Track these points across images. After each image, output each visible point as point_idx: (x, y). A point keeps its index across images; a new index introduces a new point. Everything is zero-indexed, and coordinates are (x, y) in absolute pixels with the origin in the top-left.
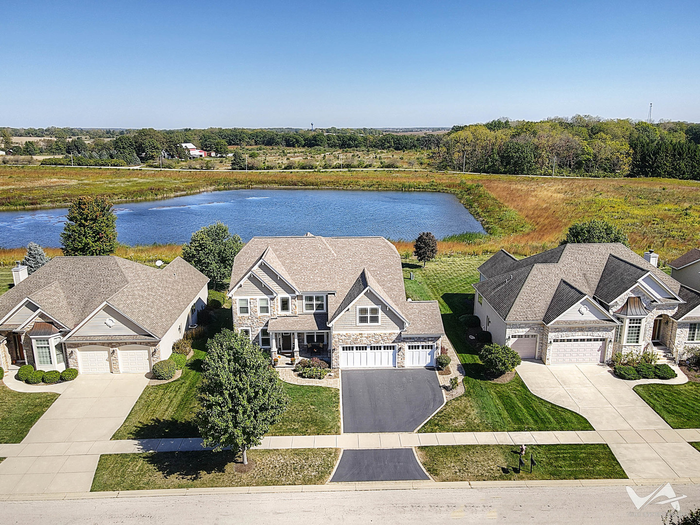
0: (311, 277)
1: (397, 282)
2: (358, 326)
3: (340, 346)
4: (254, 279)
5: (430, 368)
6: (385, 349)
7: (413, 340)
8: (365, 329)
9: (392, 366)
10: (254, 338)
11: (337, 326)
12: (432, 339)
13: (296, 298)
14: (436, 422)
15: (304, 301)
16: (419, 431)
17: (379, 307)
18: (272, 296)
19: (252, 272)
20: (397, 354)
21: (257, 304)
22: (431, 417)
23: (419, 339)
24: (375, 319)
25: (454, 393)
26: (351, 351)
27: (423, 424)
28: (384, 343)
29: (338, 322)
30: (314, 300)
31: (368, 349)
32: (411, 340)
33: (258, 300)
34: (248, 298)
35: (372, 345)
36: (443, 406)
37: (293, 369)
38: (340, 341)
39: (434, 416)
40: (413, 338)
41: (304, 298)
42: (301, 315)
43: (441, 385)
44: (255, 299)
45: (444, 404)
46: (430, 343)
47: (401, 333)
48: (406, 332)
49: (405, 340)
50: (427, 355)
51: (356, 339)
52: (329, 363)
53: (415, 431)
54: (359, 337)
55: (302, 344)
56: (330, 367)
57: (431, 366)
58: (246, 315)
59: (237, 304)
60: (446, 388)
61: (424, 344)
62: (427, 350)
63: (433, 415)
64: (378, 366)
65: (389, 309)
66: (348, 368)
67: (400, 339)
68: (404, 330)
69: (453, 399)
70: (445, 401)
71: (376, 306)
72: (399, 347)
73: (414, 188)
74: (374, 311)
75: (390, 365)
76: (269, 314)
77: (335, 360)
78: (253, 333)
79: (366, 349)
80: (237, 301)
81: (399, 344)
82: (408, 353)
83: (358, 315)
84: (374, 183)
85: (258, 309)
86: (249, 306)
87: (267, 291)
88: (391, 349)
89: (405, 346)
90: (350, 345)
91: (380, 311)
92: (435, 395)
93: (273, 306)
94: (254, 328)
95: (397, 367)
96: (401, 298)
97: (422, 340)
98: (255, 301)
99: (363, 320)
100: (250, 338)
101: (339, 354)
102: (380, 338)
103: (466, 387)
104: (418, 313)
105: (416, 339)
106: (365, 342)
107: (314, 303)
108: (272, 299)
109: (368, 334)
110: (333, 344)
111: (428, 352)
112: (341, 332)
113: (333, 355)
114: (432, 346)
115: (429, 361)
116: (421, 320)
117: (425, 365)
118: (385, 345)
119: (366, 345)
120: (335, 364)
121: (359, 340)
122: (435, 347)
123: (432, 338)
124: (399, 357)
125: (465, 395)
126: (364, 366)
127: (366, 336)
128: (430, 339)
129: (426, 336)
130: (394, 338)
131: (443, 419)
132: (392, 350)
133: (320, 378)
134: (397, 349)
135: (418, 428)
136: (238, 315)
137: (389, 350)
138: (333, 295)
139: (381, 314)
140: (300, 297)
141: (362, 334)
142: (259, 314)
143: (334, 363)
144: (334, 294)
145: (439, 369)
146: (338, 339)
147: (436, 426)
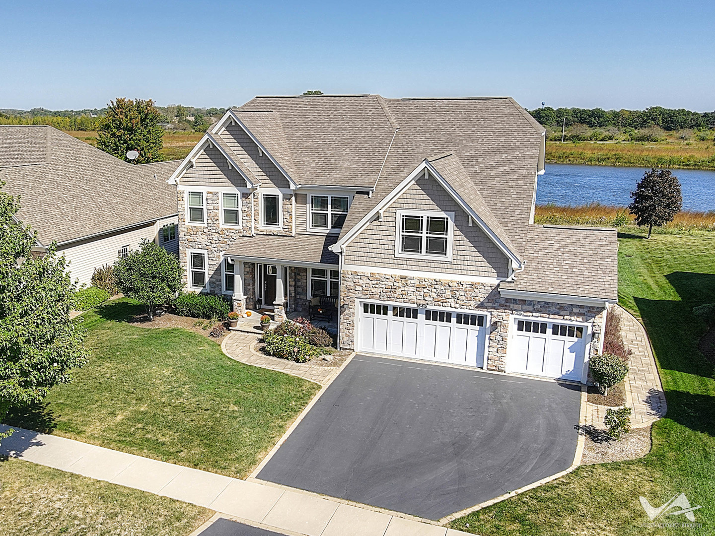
0: (333, 161)
1: (517, 180)
2: (399, 259)
3: (357, 301)
4: (213, 152)
5: (570, 384)
6: (459, 322)
7: (531, 308)
8: (414, 268)
9: (475, 365)
10: (212, 273)
11: (352, 253)
12: (582, 311)
13: (293, 198)
14: (520, 511)
15: (309, 206)
16: (454, 522)
17: (449, 217)
18: (245, 190)
19: (209, 135)
20: (487, 336)
21: (220, 205)
22: (513, 494)
23: (546, 307)
24: (438, 247)
25: (610, 451)
26: (382, 316)
27: (477, 508)
28: (458, 306)
29: (356, 245)
30: (329, 206)
31: (421, 316)
32: (525, 307)
33: (221, 196)
34: (204, 190)
35: (428, 307)
36: (564, 473)
37: (260, 337)
38: (358, 288)
39: (522, 494)
40: (531, 303)
41: (309, 199)
42: (301, 236)
43: (582, 424)
44: (216, 194)
45: (570, 470)
46: (576, 321)
47: (499, 285)
48: (512, 285)
49: (509, 304)
50: (567, 351)
51: (393, 289)
52: (334, 336)
53: (445, 521)
54: (400, 285)
55: (302, 297)
56: (335, 345)
57: (574, 382)
58: (198, 224)
59: (186, 202)
60: (593, 434)
61: (559, 321)
62: (567, 338)
63: (520, 491)
64: (441, 358)
65: (473, 222)
66: (373, 353)
67: (496, 300)
68: (509, 279)
69: (602, 465)
70: (577, 462)
71: (443, 215)
72: (494, 320)
73: (679, 165)
74: (438, 225)
75: (471, 362)
76: (239, 227)
77: (346, 331)
78: (211, 262)
79: (415, 317)
80: (186, 195)
81: (495, 312)
82: (516, 340)
83: (399, 233)
84: (609, 155)
85: (221, 216)
86: (205, 207)
87: (236, 177)
88: (473, 323)
89: (511, 320)
90: (378, 302)
91: (451, 225)
92: (552, 443)
93: (246, 209)
94: (212, 252)
95: (485, 368)
96: (517, 212)
97: (553, 309)
98: (215, 198)
99: (411, 244)
100: (206, 271)
101: (355, 319)
102: (448, 293)
103: (655, 441)
104: (558, 249)
105: (537, 306)
106: (413, 297)
107: (329, 212)
108: (246, 196)
109: (420, 280)
110: (342, 294)
111: (568, 345)
112: (361, 269)
113: (342, 318)
114: (580, 330)
115: (569, 365)
116: (559, 264)
117: (560, 376)
118: (459, 310)
119: (415, 306)
120: (346, 339)
121: (399, 291)
122: (590, 332)
123: (581, 307)
124: (492, 343)
125: (645, 462)
126: (407, 354)
127: (417, 282)
128: (575, 310)
129: (565, 301)
130: (482, 297)
131: (547, 507)
132: (477, 327)
133: (297, 361)
134: (488, 325)
135: (458, 515)
136: (187, 223)
137: (469, 326)
138: (366, 196)
139: (452, 234)
140: (300, 197)
141: (405, 278)
142: (222, 225)
143: (342, 336)
144: (368, 193)
145: (592, 390)
146: (352, 284)
147: (513, 522)
